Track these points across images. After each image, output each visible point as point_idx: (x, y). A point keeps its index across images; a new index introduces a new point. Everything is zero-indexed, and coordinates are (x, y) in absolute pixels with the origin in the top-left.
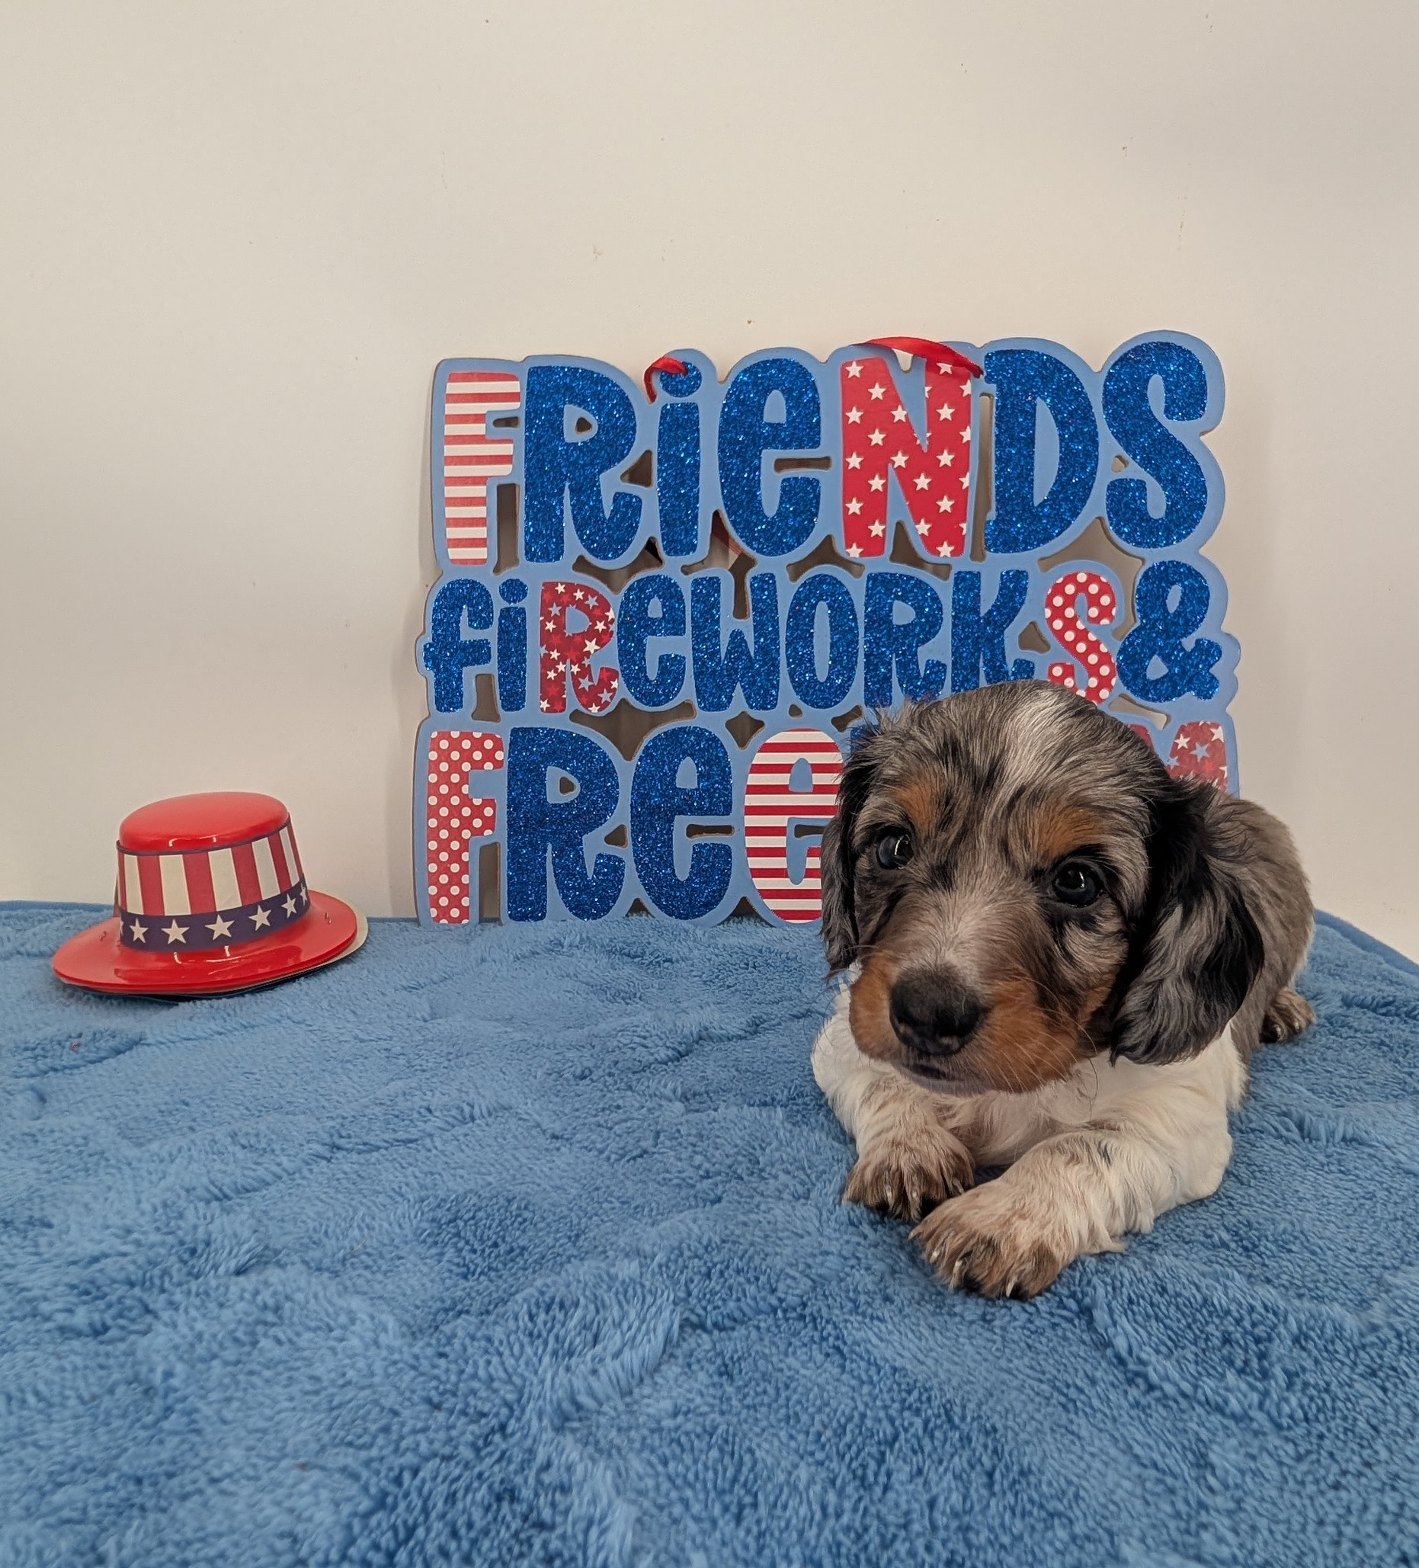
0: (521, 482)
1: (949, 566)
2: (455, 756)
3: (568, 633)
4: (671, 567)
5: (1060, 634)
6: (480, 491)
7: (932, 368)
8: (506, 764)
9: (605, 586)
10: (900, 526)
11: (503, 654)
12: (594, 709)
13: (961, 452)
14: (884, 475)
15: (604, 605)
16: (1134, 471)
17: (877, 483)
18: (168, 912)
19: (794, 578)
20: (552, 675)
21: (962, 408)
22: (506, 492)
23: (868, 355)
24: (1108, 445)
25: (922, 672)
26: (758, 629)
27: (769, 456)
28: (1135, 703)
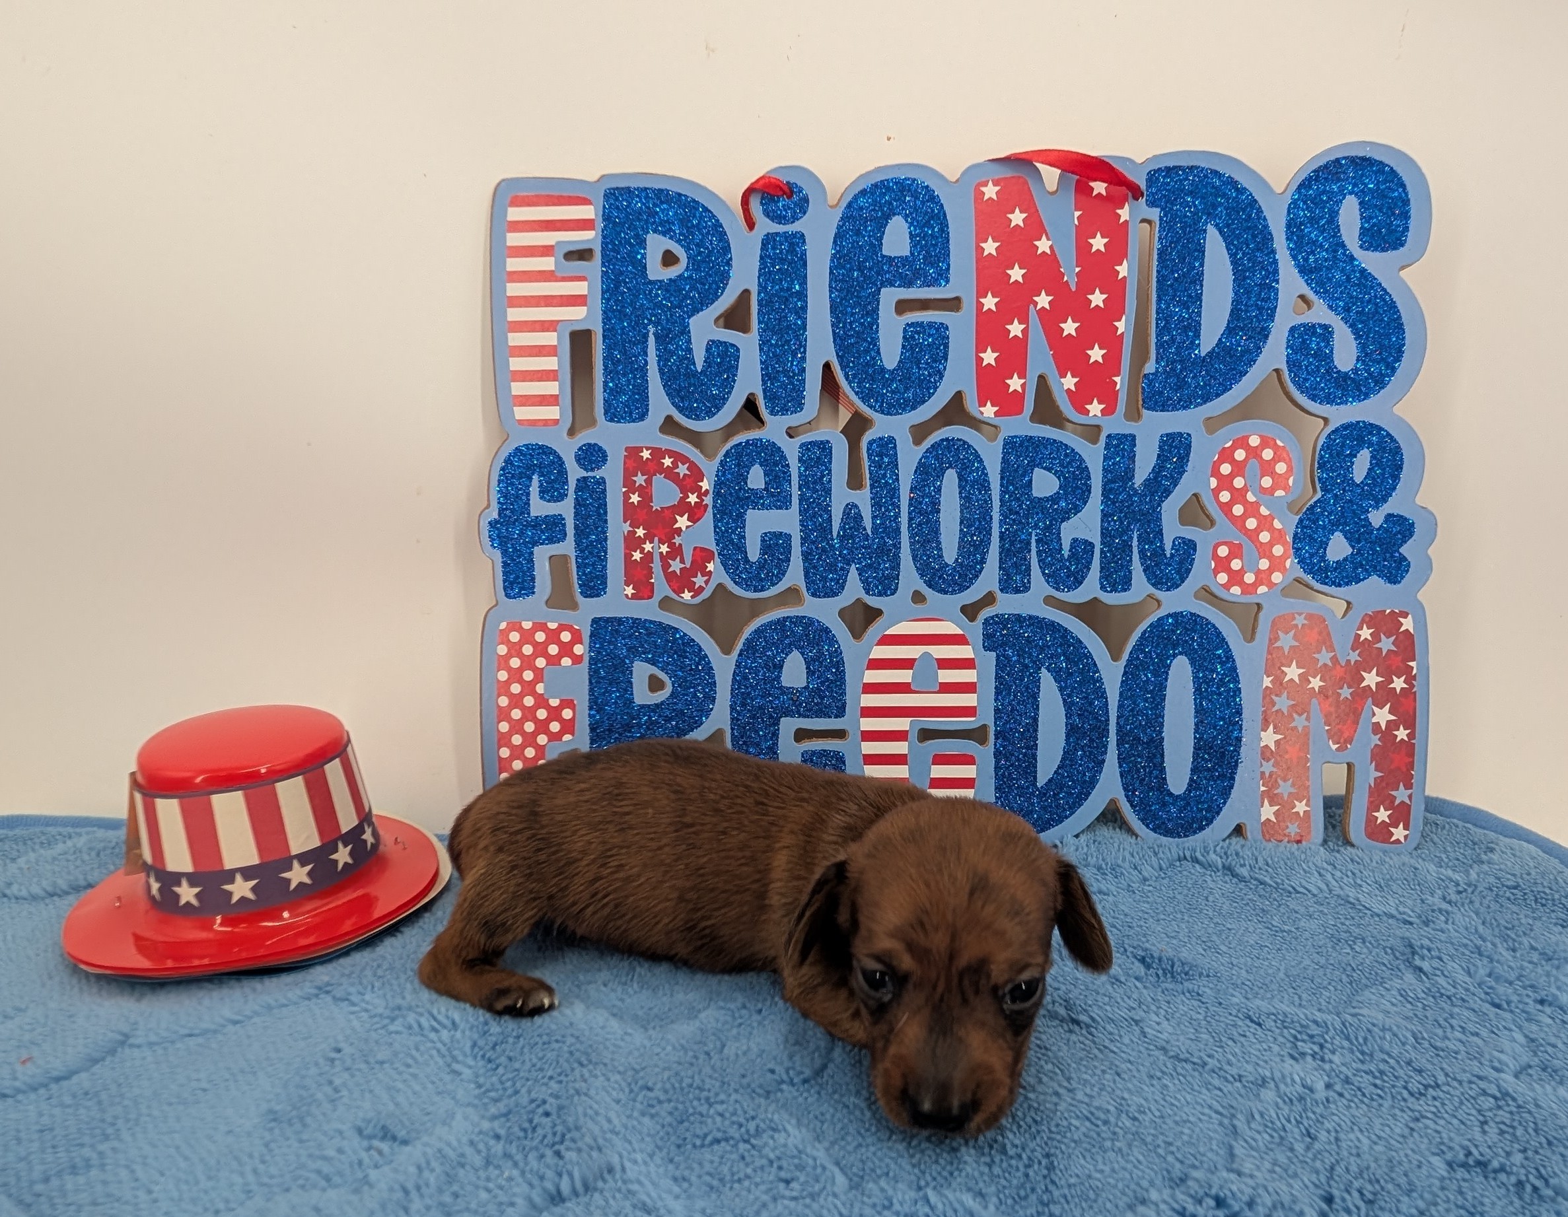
0: (598, 328)
1: (1098, 428)
2: (528, 650)
3: (656, 506)
4: (774, 428)
5: (1226, 508)
6: (550, 338)
7: (1083, 189)
8: (586, 660)
9: (697, 452)
10: (1042, 378)
11: (580, 533)
12: (687, 595)
13: (1116, 289)
14: (1024, 320)
15: (696, 474)
16: (1320, 313)
17: (1015, 329)
19: (917, 441)
20: (637, 556)
21: (1118, 236)
22: (580, 340)
23: (1006, 172)
24: (1290, 281)
25: (1066, 553)
26: (876, 504)
27: (889, 296)
28: (1312, 589)
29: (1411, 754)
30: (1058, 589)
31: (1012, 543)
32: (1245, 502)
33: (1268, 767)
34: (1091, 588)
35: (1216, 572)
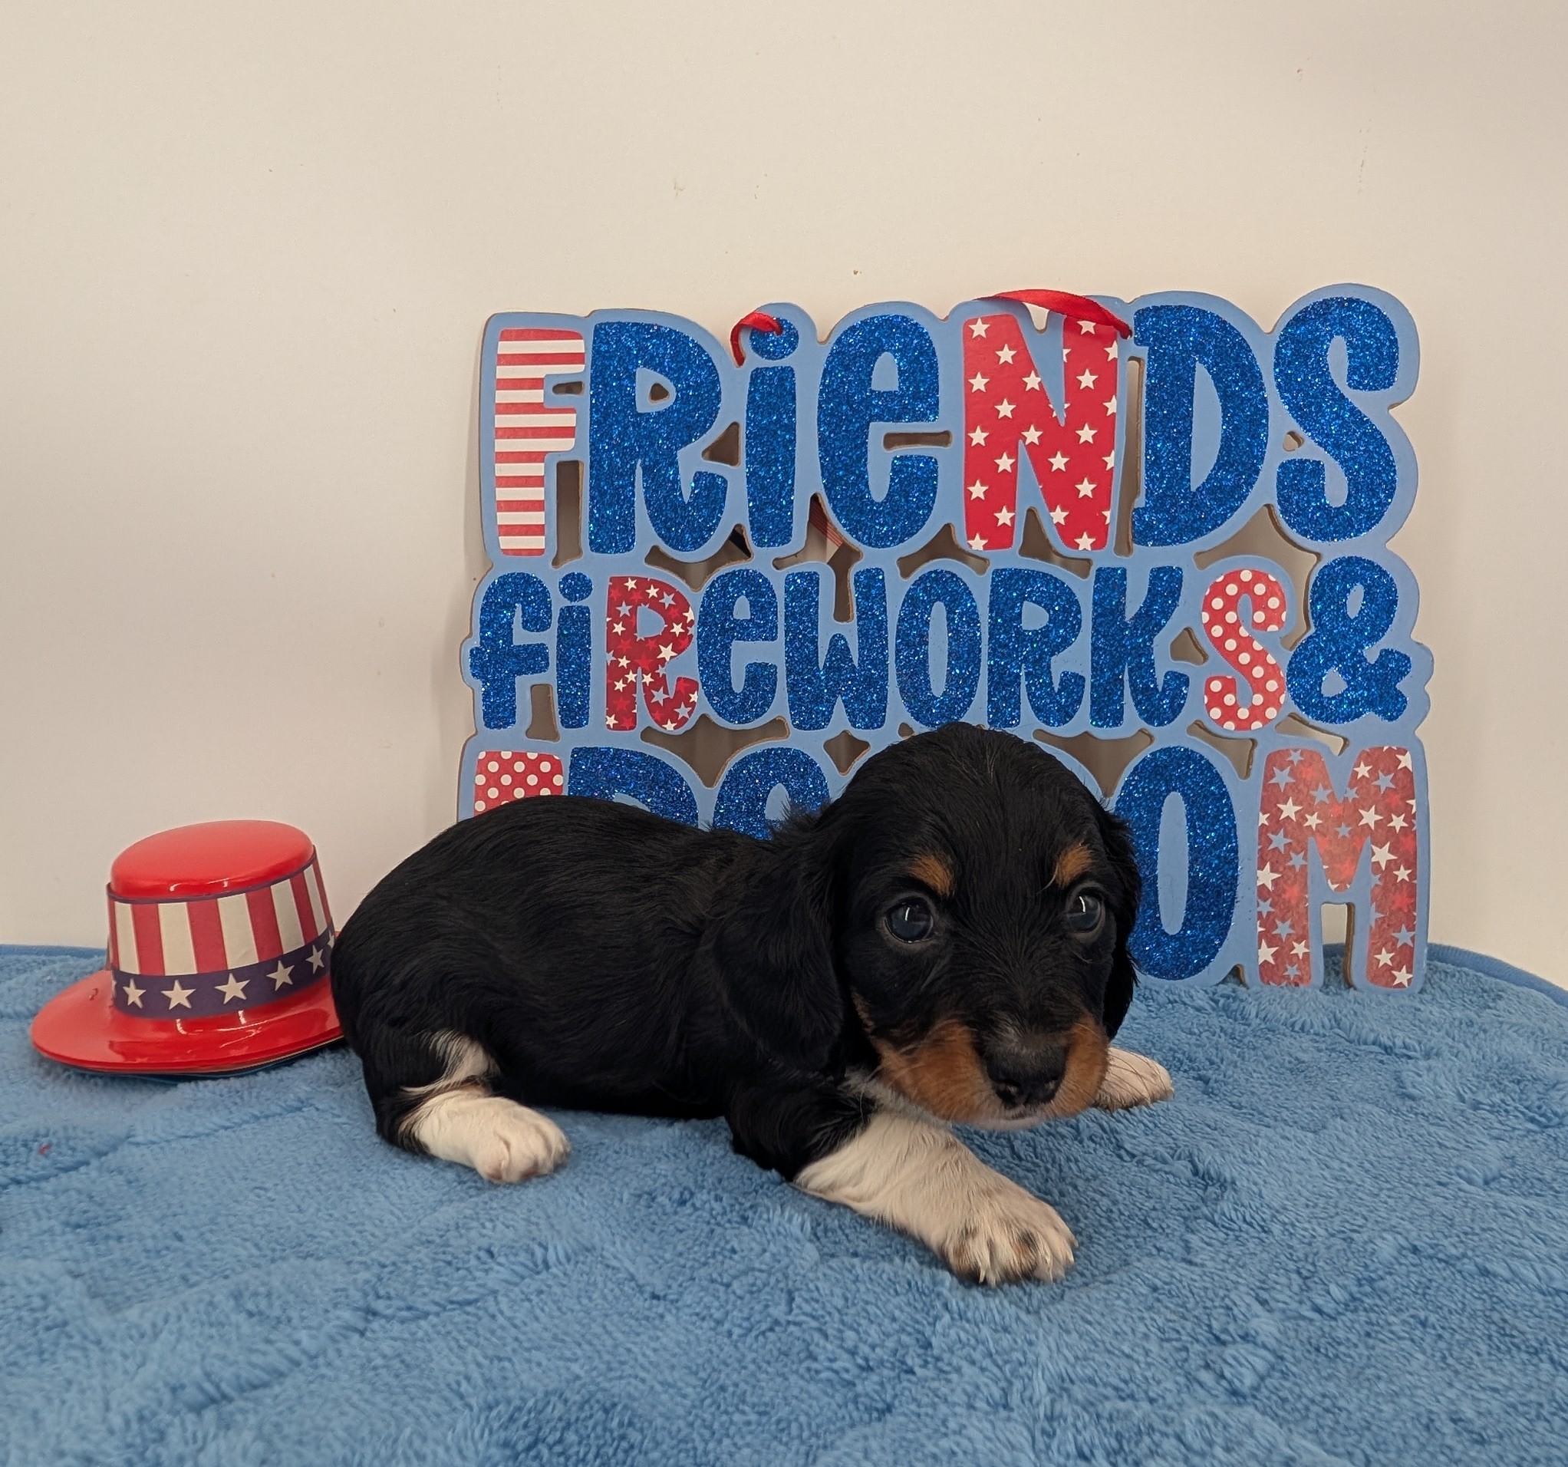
0: (585, 460)
1: (1088, 562)
2: (506, 780)
3: (640, 636)
4: (761, 560)
5: (1219, 643)
6: (536, 469)
7: (1071, 327)
8: (565, 791)
9: (683, 582)
10: (1031, 512)
11: (562, 663)
12: (670, 726)
13: (1105, 426)
14: (1013, 454)
15: (682, 604)
16: (1311, 450)
17: (1005, 463)
18: (169, 971)
19: (905, 574)
20: (620, 686)
21: (1107, 373)
22: (567, 470)
23: (997, 311)
24: (1280, 419)
25: (1056, 687)
26: (863, 634)
27: (878, 431)
28: (1307, 724)
29: (1412, 895)
30: (1048, 723)
31: (1001, 677)
32: (1238, 637)
33: (1265, 907)
34: (1082, 721)
35: (1209, 707)
